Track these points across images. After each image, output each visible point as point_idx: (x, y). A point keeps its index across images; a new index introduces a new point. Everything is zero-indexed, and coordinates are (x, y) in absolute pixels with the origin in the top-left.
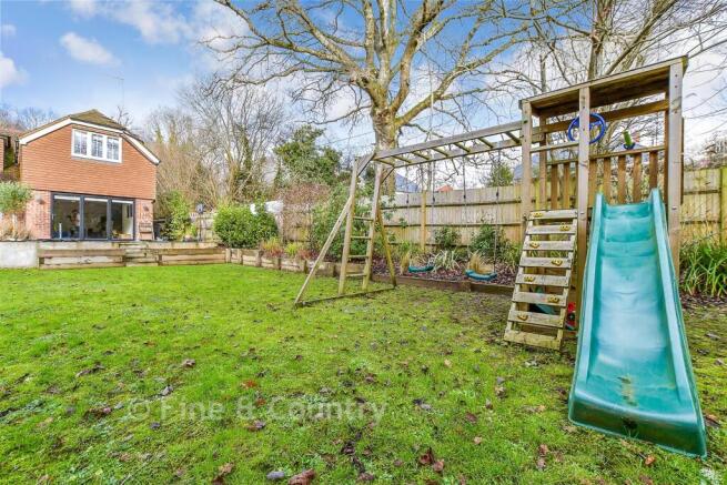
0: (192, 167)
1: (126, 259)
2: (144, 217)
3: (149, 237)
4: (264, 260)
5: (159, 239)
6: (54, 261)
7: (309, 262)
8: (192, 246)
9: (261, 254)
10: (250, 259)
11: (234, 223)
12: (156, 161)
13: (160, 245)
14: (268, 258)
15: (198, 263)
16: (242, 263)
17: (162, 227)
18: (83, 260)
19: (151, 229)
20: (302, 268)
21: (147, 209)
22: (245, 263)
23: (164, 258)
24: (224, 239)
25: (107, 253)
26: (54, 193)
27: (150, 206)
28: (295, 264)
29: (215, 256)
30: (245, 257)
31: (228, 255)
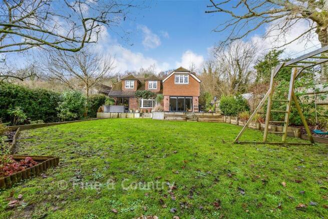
0: (215, 82)
1: (187, 119)
2: (195, 103)
3: (197, 111)
4: (240, 122)
5: (201, 112)
6: (168, 118)
7: (262, 125)
8: (210, 114)
9: (239, 119)
10: (234, 121)
11: (227, 105)
12: (200, 81)
13: (201, 114)
14: (241, 121)
15: (212, 121)
16: (230, 123)
17: (202, 107)
18: (175, 118)
19: (198, 108)
20: (258, 127)
21: (196, 100)
22: (232, 123)
23: (199, 119)
24: (224, 112)
25: (181, 116)
26: (170, 96)
27: (198, 99)
28: (254, 125)
29: (220, 119)
30: (232, 120)
31: (225, 119)
